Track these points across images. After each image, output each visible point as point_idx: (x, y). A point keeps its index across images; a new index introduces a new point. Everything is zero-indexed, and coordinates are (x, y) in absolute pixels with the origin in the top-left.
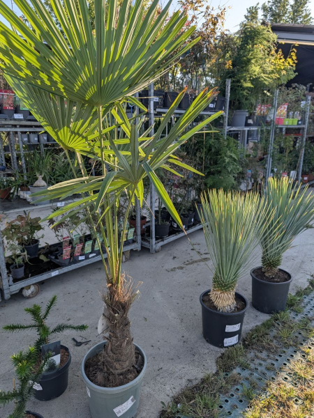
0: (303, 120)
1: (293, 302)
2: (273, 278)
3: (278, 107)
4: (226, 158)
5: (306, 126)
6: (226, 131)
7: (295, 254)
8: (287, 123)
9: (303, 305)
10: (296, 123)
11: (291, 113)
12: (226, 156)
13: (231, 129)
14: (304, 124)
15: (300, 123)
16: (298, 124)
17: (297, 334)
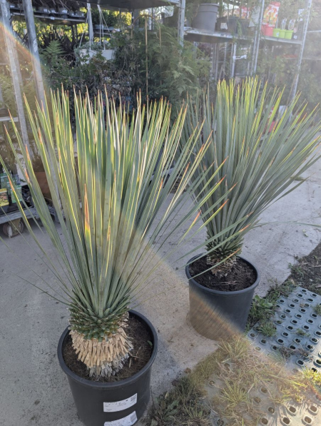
0: (300, 34)
1: (261, 313)
2: (224, 279)
3: (265, 8)
4: (175, 72)
5: (302, 43)
6: (183, 34)
7: (275, 220)
8: (277, 36)
9: (277, 317)
10: (289, 36)
11: (284, 21)
12: (177, 69)
13: (191, 32)
14: (301, 39)
15: (295, 37)
16: (293, 38)
17: (257, 393)
